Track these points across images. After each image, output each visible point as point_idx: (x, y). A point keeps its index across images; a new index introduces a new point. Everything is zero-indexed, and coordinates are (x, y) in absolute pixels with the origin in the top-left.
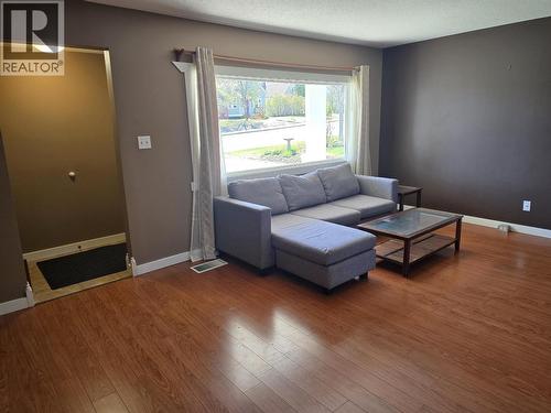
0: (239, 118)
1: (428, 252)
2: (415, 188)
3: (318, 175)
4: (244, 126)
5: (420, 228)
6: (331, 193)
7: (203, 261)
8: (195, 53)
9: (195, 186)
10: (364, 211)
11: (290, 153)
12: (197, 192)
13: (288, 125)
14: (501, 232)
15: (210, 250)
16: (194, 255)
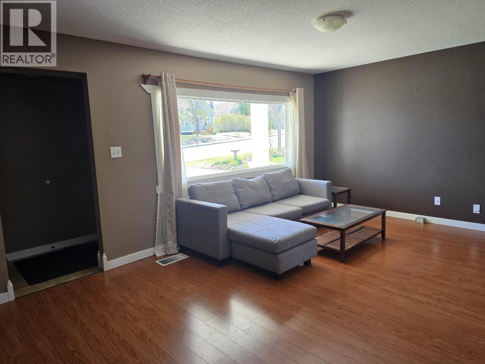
0: (190, 134)
1: (360, 241)
2: (345, 189)
3: (265, 178)
4: (196, 140)
5: (352, 221)
6: (276, 193)
7: (167, 255)
8: (160, 77)
9: (159, 189)
10: (304, 208)
11: (236, 163)
12: (161, 194)
13: (234, 139)
14: (418, 223)
15: (172, 245)
16: (159, 251)
